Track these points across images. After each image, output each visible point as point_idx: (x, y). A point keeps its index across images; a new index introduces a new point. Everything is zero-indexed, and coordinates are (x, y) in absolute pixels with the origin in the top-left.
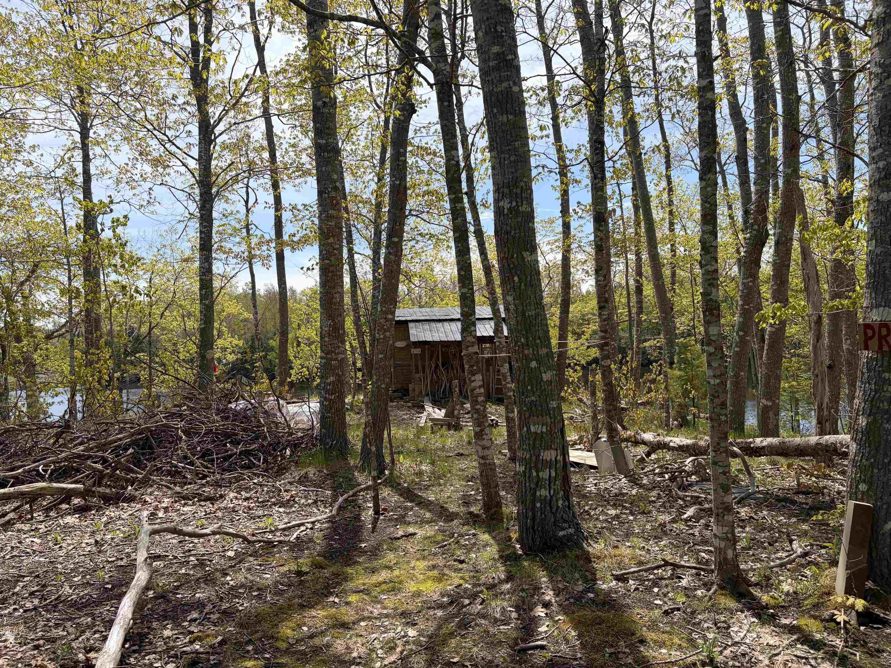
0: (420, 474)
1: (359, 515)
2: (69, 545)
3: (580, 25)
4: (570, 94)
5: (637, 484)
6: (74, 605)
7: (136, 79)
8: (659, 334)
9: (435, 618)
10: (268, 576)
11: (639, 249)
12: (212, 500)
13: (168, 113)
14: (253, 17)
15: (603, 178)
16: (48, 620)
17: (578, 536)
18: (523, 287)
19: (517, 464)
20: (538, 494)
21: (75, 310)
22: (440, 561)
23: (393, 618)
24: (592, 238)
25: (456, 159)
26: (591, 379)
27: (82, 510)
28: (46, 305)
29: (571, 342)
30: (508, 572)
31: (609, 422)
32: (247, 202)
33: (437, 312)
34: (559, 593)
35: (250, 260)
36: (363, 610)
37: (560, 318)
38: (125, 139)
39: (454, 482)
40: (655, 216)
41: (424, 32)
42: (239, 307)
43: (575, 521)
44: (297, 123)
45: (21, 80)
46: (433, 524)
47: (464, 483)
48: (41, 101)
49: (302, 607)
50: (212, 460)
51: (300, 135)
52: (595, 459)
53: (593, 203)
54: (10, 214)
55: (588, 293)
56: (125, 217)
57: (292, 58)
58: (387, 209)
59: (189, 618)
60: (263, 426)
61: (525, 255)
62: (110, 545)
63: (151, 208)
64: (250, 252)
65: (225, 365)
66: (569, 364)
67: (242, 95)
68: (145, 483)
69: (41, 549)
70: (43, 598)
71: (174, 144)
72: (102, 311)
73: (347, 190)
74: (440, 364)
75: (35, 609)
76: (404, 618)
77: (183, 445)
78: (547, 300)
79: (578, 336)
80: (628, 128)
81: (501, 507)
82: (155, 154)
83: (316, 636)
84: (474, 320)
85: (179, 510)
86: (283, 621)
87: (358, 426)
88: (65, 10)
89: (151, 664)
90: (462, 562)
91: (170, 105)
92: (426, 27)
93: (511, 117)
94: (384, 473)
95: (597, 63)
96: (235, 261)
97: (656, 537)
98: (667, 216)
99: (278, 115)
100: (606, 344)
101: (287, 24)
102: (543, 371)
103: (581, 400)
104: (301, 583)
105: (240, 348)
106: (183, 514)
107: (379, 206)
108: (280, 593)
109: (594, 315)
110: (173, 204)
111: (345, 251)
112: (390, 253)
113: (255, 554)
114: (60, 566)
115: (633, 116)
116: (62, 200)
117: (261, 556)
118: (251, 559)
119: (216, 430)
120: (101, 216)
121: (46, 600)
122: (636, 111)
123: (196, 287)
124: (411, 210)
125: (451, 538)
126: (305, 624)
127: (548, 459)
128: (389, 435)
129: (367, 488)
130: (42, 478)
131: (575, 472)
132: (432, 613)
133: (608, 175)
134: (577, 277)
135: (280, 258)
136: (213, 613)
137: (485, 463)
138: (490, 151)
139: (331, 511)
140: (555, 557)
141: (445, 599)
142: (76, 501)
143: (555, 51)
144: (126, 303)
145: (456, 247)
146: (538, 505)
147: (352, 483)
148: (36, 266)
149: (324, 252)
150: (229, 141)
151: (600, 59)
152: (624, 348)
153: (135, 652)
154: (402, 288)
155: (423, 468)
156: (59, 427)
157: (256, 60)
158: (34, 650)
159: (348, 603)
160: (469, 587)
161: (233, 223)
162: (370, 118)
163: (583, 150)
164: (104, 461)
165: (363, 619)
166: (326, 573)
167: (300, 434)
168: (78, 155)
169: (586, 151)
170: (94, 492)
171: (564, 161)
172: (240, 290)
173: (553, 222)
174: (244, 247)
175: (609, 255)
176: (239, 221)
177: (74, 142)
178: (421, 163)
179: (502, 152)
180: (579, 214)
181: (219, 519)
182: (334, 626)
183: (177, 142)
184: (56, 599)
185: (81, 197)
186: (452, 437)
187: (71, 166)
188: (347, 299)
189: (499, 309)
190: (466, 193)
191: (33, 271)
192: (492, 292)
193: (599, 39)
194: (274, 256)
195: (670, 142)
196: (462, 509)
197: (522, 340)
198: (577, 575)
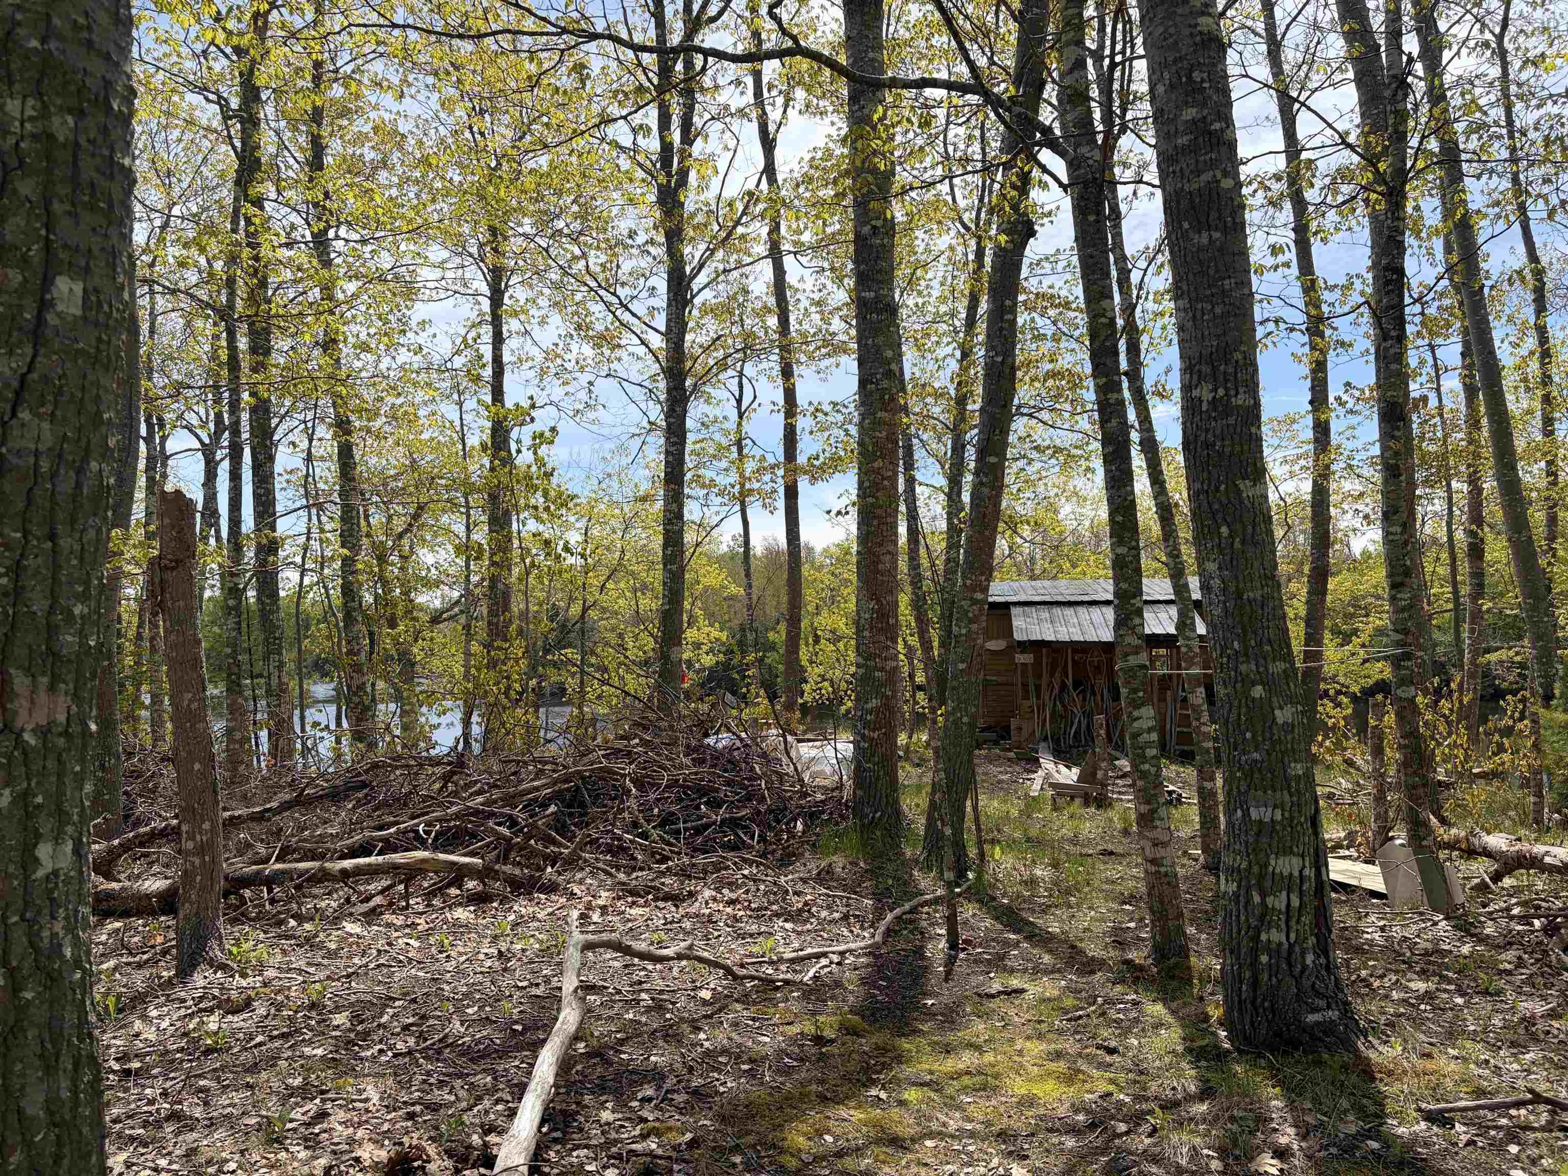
0: (1032, 882)
1: (922, 947)
2: (460, 954)
3: (1356, 54)
4: (1334, 182)
5: (1472, 935)
6: (465, 1052)
7: (575, 208)
8: (1520, 638)
9: (1062, 1150)
10: (767, 1040)
11: (1475, 472)
12: (676, 899)
13: (621, 259)
14: (758, 93)
15: (1401, 337)
16: (429, 1073)
17: (1346, 1026)
18: (1237, 545)
19: (1223, 878)
20: (1264, 937)
21: (475, 579)
22: (1070, 1045)
23: (983, 1140)
24: (1376, 450)
25: (1108, 314)
26: (1372, 722)
27: (480, 900)
28: (433, 570)
29: (1331, 651)
30: (1205, 1081)
31: (1411, 808)
32: (739, 401)
33: (1064, 589)
34: (1308, 1133)
35: (742, 499)
36: (930, 1119)
37: (1307, 603)
38: (556, 304)
39: (1097, 903)
40: (1511, 406)
41: (1050, 92)
42: (723, 576)
43: (1340, 996)
44: (826, 265)
45: (410, 222)
46: (1057, 976)
47: (1115, 906)
48: (437, 253)
49: (823, 1099)
50: (678, 832)
51: (829, 284)
52: (1381, 880)
53: (1379, 386)
54: (387, 428)
55: (1366, 555)
56: (553, 430)
57: (819, 154)
58: (977, 406)
59: (640, 1097)
60: (760, 778)
61: (1242, 486)
62: (520, 959)
63: (591, 415)
64: (742, 485)
65: (698, 672)
66: (1326, 692)
67: (738, 223)
68: (572, 863)
69: (419, 956)
70: (422, 1037)
71: (628, 309)
72: (513, 580)
73: (907, 376)
74: (1070, 682)
75: (410, 1053)
76: (1004, 1142)
77: (632, 803)
78: (1283, 568)
79: (1346, 638)
80: (1453, 238)
81: (1187, 957)
82: (599, 327)
83: (847, 1154)
84: (1139, 605)
85: (623, 912)
86: (791, 1120)
87: (919, 788)
88: (474, 108)
89: (582, 1165)
90: (1111, 1051)
91: (626, 247)
92: (1054, 81)
93: (1216, 235)
94: (965, 876)
95: (1391, 122)
96: (719, 500)
97: (1513, 1044)
98: (1537, 405)
99: (795, 253)
100: (1407, 656)
101: (815, 101)
102: (1275, 704)
103: (1350, 763)
104: (822, 1057)
105: (723, 644)
106: (629, 920)
107: (961, 401)
108: (787, 1071)
109: (1378, 597)
110: (624, 407)
111: (901, 480)
112: (981, 484)
113: (744, 999)
114: (447, 988)
115: (1466, 216)
116: (460, 404)
117: (755, 1003)
118: (738, 1007)
119: (685, 780)
120: (517, 429)
121: (426, 1040)
122: (1472, 206)
123: (657, 542)
124: (1019, 407)
125: (1090, 1005)
126: (828, 1132)
127: (1285, 874)
128: (975, 808)
129: (937, 901)
130: (423, 844)
131: (1339, 902)
132: (1055, 1140)
133: (1410, 329)
134: (1342, 525)
135: (791, 494)
136: (677, 1091)
137: (1158, 872)
138: (1176, 298)
139: (873, 936)
140: (1298, 1062)
141: (1081, 1117)
142: (471, 884)
143: (1303, 104)
144: (549, 568)
145: (1107, 472)
146: (1264, 959)
147: (908, 890)
148: (421, 508)
149: (867, 484)
150: (714, 301)
151: (1396, 112)
152: (1443, 665)
153: (556, 1141)
154: (1002, 545)
155: (1038, 873)
156: (450, 763)
157: (760, 163)
158: (407, 1120)
159: (902, 1103)
160: (1127, 1100)
161: (717, 437)
162: (952, 248)
163: (1358, 285)
164: (513, 823)
165: (931, 1135)
166: (865, 1044)
167: (819, 797)
168: (487, 332)
169: (1365, 285)
170: (497, 872)
171: (1318, 307)
172: (724, 548)
173: (1294, 422)
174: (733, 478)
175: (1413, 485)
176: (727, 433)
177: (481, 314)
178: (1040, 322)
179: (1198, 300)
180: (1349, 406)
181: (687, 933)
182: (878, 1142)
183: (635, 306)
184: (440, 1041)
185: (488, 399)
186: (1092, 818)
187: (477, 350)
188: (903, 565)
189: (1186, 585)
190: (1126, 374)
191: (416, 517)
192: (1174, 554)
193: (1394, 77)
194: (781, 491)
195: (1544, 261)
196: (1112, 953)
197: (1236, 644)
198: (1344, 1103)
